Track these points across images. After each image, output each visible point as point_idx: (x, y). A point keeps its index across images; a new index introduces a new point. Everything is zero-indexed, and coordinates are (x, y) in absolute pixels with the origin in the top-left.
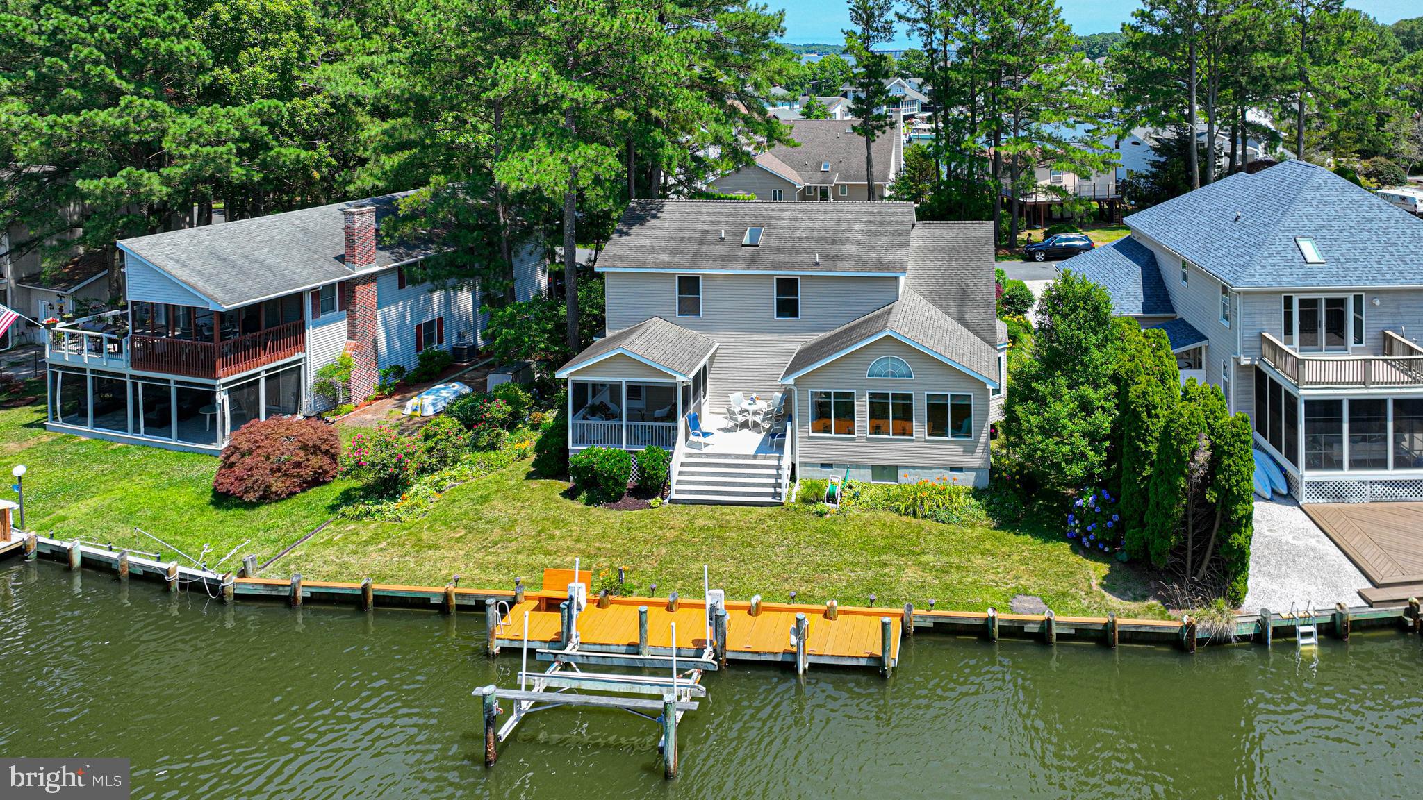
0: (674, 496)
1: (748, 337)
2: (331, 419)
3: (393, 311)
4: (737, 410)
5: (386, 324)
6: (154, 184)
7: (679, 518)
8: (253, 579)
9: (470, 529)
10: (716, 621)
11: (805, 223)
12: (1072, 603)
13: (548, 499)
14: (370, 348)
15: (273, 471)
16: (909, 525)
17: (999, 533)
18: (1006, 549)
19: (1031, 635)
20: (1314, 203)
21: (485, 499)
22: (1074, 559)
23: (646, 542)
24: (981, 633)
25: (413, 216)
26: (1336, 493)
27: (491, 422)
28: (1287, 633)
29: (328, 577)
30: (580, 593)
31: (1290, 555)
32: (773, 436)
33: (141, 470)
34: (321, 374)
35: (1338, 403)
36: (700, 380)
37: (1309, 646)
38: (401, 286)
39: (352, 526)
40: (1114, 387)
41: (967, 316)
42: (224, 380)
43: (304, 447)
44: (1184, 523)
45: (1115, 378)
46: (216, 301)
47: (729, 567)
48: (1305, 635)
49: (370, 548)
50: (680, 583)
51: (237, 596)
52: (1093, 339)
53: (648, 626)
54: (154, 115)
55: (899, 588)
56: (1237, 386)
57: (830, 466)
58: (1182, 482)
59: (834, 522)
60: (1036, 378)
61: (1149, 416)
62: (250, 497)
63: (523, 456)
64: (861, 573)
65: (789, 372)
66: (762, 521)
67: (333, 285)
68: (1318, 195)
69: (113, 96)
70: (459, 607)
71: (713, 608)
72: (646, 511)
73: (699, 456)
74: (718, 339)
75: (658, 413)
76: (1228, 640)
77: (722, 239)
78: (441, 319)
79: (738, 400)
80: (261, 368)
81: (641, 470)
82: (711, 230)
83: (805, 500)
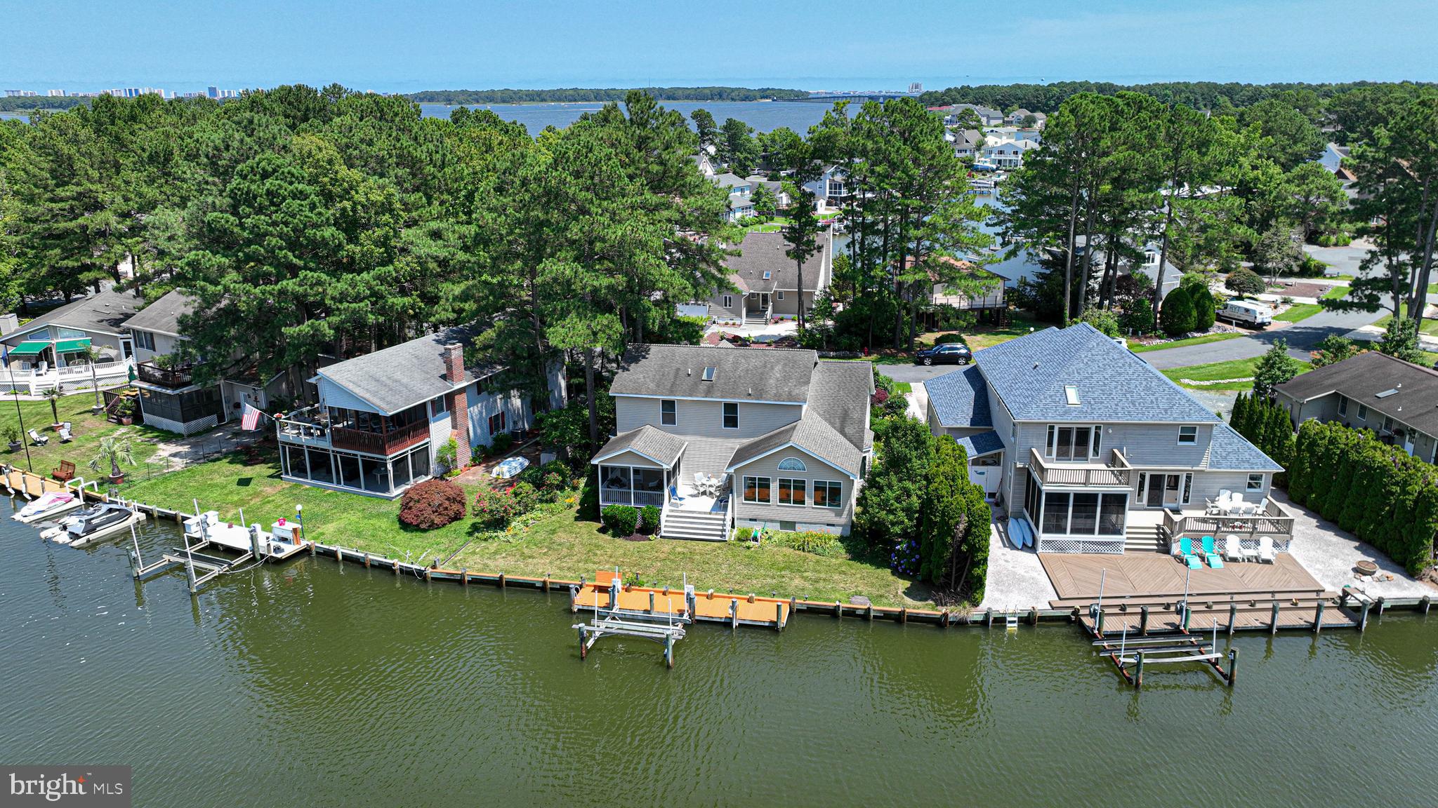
0: (663, 534)
1: (704, 439)
2: (449, 479)
3: (475, 410)
4: (699, 483)
5: (472, 418)
6: (325, 327)
7: (667, 547)
8: (440, 569)
9: (550, 548)
10: (690, 600)
11: (744, 364)
12: (885, 601)
13: (590, 533)
14: (465, 434)
15: (434, 512)
16: (800, 556)
17: (851, 562)
18: (853, 571)
19: (860, 616)
20: (1085, 361)
21: (554, 532)
22: (892, 578)
23: (649, 559)
24: (832, 613)
25: (485, 347)
26: (1061, 548)
27: (551, 486)
28: (1001, 621)
29: (479, 570)
30: (619, 584)
31: (1017, 581)
32: (721, 501)
33: (351, 507)
34: (439, 451)
35: (1067, 495)
36: (676, 467)
37: (1012, 628)
38: (479, 393)
39: (484, 544)
40: (925, 482)
41: (846, 430)
42: (390, 456)
43: (448, 499)
44: (951, 560)
45: (926, 477)
46: (383, 409)
47: (696, 574)
48: (1010, 622)
49: (497, 557)
50: (669, 582)
51: (433, 578)
52: (914, 453)
53: (654, 601)
54: (319, 283)
55: (790, 589)
56: (1015, 480)
57: (755, 520)
58: (949, 540)
59: (756, 552)
60: (879, 474)
61: (939, 502)
62: (423, 526)
63: (570, 506)
64: (769, 580)
65: (731, 465)
66: (715, 550)
67: (441, 397)
68: (1090, 355)
69: (294, 271)
70: (551, 589)
71: (688, 594)
72: (647, 542)
73: (677, 511)
74: (687, 440)
75: (651, 484)
76: (967, 623)
77: (689, 375)
78: (503, 413)
79: (700, 478)
80: (408, 449)
81: (644, 519)
82: (682, 369)
83: (739, 540)
